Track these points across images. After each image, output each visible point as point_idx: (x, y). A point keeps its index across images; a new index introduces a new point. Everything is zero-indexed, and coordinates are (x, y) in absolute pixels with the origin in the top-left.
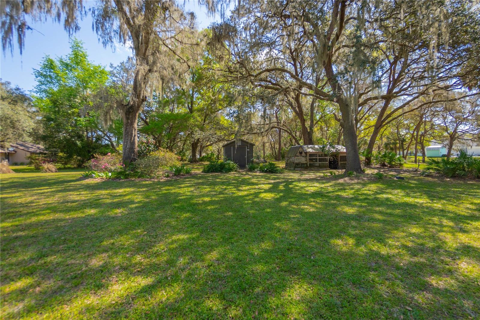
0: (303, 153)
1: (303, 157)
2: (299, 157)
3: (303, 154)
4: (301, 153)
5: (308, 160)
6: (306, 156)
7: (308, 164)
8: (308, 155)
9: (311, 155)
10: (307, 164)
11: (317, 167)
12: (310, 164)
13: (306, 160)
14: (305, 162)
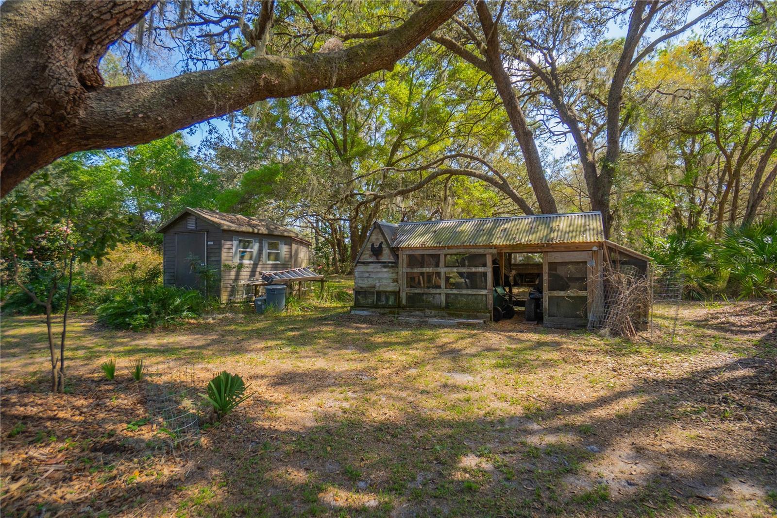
0: (386, 251)
1: (385, 265)
2: (371, 268)
3: (386, 256)
4: (377, 252)
5: (403, 282)
6: (395, 265)
7: (403, 295)
8: (403, 258)
9: (417, 259)
10: (397, 294)
11: (438, 307)
12: (410, 298)
13: (396, 281)
14: (391, 287)
